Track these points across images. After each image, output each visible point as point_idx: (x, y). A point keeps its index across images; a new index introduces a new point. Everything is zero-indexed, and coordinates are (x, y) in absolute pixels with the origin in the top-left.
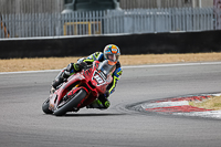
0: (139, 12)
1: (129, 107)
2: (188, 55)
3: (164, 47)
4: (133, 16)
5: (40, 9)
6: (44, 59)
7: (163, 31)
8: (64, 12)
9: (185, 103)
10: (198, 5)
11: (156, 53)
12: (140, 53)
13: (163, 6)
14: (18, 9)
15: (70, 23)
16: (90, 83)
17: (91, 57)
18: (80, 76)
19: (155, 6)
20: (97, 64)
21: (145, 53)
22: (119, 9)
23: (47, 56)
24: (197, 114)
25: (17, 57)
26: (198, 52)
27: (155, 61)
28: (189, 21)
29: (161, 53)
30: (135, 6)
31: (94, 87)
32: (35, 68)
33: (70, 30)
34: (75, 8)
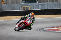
0: (43, 3)
1: (40, 29)
2: (56, 15)
3: (50, 13)
4: (41, 5)
5: (16, 2)
6: (17, 16)
7: (50, 9)
8: (22, 3)
9: (56, 28)
10: (59, 1)
11: (48, 15)
12: (43, 15)
13: (50, 2)
14: (10, 3)
15: (24, 7)
16: (26, 23)
17: (27, 16)
18: (23, 21)
19: (47, 2)
20: (28, 18)
21: (45, 15)
22: (37, 3)
23: (18, 16)
24: (59, 31)
25: (9, 16)
26: (59, 14)
27: (47, 17)
28: (57, 6)
29: (49, 15)
30: (42, 2)
31: (27, 24)
32: (14, 19)
33: (24, 8)
34: (25, 2)
